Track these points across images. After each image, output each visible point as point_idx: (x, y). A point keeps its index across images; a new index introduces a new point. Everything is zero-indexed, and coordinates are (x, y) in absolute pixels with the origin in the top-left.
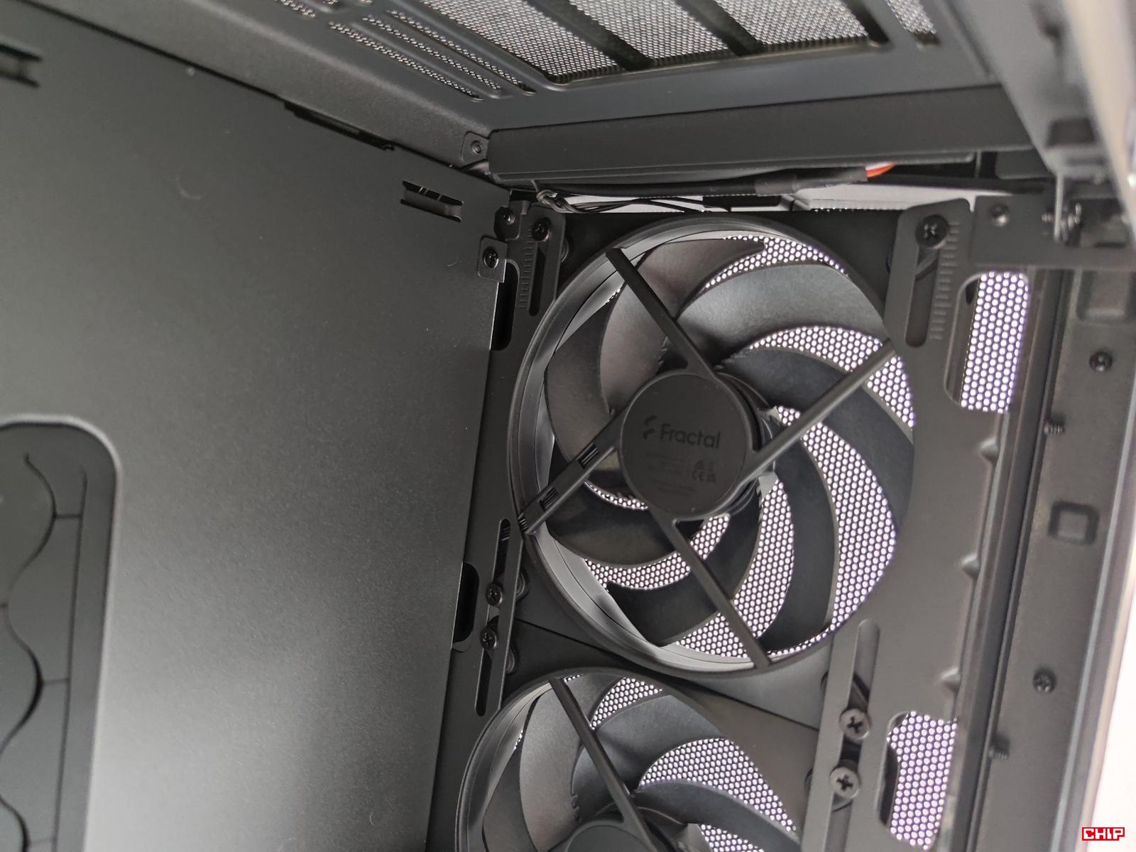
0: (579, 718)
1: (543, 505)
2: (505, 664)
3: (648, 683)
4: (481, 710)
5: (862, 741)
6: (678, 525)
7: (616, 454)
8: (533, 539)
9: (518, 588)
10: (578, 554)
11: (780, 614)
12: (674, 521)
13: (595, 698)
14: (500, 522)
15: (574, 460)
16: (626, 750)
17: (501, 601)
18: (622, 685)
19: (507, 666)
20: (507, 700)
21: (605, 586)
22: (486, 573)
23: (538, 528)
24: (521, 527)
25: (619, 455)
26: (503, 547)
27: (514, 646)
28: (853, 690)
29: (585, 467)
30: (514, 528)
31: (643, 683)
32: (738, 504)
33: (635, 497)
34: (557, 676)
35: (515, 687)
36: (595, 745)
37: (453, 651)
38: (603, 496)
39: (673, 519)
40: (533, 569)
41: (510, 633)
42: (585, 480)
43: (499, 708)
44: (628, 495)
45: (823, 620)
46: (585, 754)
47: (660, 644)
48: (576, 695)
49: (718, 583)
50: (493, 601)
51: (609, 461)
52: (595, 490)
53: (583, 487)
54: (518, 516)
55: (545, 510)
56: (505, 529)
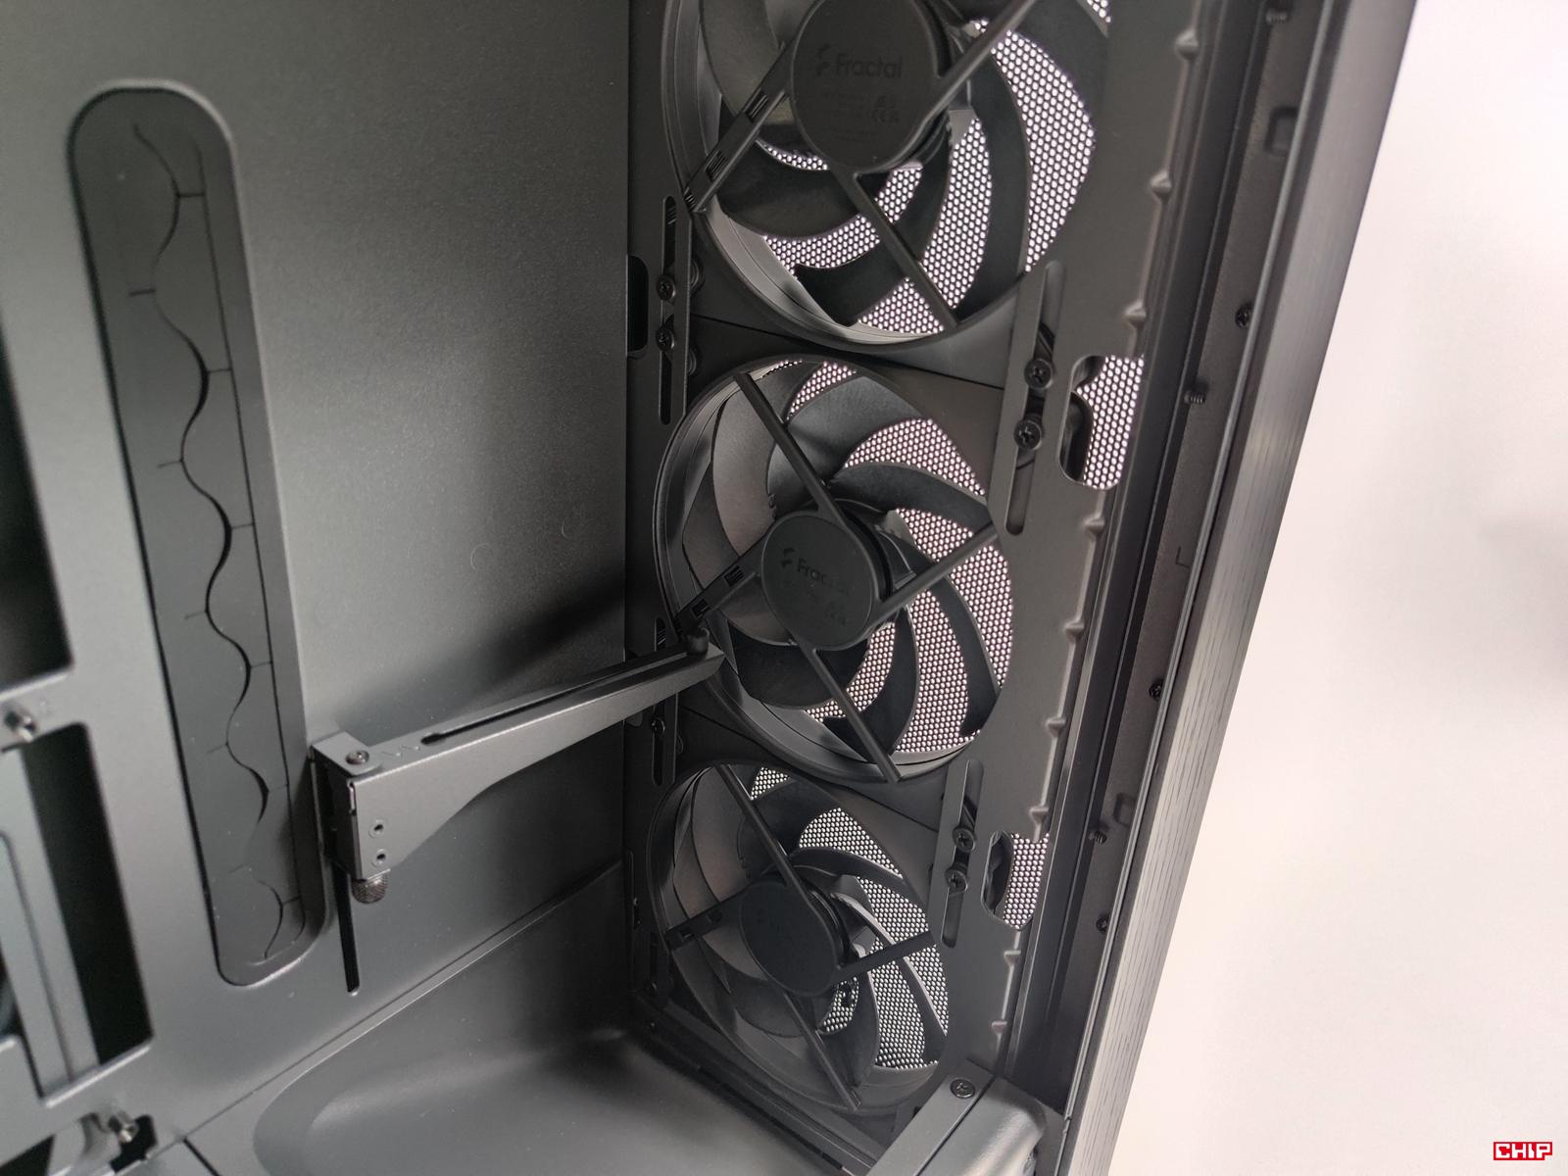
0: (772, 418)
1: (710, 174)
2: (686, 367)
3: (840, 366)
4: (666, 417)
5: (1046, 391)
6: (859, 180)
7: (787, 101)
8: (704, 218)
9: (691, 276)
10: (756, 232)
11: (977, 275)
12: (856, 175)
13: (788, 396)
14: (664, 201)
15: (740, 112)
16: (820, 444)
17: (674, 294)
18: (818, 376)
19: (688, 369)
20: (692, 404)
21: (793, 272)
22: (655, 264)
23: (708, 204)
24: (688, 205)
25: (791, 102)
26: (670, 232)
27: (693, 345)
28: (1038, 339)
29: (753, 121)
30: (680, 205)
31: (835, 367)
32: (926, 147)
33: (814, 154)
34: (741, 370)
35: (700, 388)
36: (787, 440)
37: (629, 357)
38: (780, 157)
39: (853, 173)
40: (707, 254)
41: (687, 330)
42: (756, 137)
43: (684, 413)
44: (806, 152)
45: (1016, 270)
46: (778, 452)
47: (849, 323)
48: (767, 395)
49: (905, 245)
50: (665, 295)
51: (780, 112)
52: (770, 149)
53: (754, 147)
54: (683, 191)
55: (712, 181)
56: (671, 209)
